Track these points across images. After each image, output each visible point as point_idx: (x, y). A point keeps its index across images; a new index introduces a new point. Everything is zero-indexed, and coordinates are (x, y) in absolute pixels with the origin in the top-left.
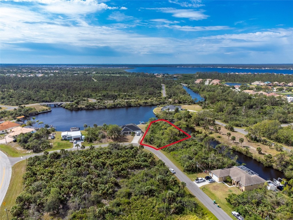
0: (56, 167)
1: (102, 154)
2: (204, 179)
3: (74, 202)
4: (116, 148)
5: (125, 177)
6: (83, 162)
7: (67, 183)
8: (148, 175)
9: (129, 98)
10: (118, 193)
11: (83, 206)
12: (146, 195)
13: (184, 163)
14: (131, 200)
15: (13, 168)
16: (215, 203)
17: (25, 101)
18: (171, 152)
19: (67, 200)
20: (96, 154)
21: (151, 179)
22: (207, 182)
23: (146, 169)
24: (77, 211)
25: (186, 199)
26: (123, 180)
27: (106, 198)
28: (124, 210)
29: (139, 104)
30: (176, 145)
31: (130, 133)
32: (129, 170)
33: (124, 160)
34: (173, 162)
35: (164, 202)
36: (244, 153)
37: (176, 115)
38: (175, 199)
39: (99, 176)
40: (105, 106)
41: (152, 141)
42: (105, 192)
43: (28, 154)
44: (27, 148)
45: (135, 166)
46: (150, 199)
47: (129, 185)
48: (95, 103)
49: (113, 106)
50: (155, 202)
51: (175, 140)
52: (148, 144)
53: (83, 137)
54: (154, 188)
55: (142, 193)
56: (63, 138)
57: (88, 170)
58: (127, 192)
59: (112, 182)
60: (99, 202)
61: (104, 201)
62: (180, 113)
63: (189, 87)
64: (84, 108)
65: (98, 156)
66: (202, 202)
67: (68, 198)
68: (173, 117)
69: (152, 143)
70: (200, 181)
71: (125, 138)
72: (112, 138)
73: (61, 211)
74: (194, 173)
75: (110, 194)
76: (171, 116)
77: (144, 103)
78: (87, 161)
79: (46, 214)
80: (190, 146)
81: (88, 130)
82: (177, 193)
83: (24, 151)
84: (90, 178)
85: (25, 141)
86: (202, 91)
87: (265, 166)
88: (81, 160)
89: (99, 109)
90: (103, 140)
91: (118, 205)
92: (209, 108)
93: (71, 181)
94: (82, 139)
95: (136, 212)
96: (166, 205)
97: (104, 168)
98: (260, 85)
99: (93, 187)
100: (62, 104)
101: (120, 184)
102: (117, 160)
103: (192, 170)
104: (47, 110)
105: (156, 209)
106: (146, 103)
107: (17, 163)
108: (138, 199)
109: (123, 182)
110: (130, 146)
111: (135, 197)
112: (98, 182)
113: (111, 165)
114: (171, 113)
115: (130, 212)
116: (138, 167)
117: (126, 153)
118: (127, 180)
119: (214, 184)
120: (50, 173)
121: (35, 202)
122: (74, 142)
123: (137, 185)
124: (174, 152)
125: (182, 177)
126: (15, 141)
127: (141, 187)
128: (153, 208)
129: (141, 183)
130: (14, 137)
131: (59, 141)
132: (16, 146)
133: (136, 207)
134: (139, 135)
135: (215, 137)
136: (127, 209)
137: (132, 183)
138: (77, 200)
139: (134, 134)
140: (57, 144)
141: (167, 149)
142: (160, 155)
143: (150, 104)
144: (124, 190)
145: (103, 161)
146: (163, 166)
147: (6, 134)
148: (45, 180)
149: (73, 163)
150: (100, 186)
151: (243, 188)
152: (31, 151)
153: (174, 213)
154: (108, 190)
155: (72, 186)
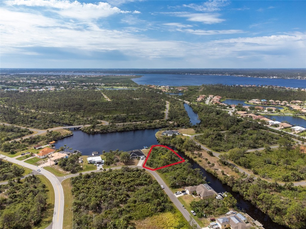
0: (90, 184)
1: (117, 175)
2: (180, 192)
3: (104, 205)
4: (126, 170)
5: (132, 191)
6: (106, 181)
7: (99, 194)
8: (147, 190)
9: (136, 120)
10: (129, 201)
11: (110, 207)
12: (145, 202)
13: (171, 182)
14: (136, 205)
15: (62, 184)
16: (183, 206)
17: (50, 125)
18: (164, 174)
19: (101, 205)
20: (114, 175)
21: (148, 193)
22: (182, 194)
23: (145, 186)
24: (107, 210)
25: (167, 204)
26: (131, 193)
27: (122, 203)
28: (132, 209)
29: (144, 127)
30: (167, 168)
31: (136, 158)
32: (135, 186)
33: (132, 179)
34: (164, 181)
35: (155, 206)
36: (213, 174)
37: (172, 140)
38: (161, 204)
39: (117, 190)
40: (116, 130)
41: (151, 164)
42: (121, 200)
43: (68, 174)
44: (66, 170)
45: (139, 183)
46: (147, 204)
47: (135, 196)
48: (109, 127)
49: (123, 130)
50: (149, 205)
51: (168, 164)
52: (148, 167)
53: (103, 161)
54: (150, 198)
55: (142, 201)
56: (89, 162)
57: (110, 187)
58: (134, 200)
59: (125, 194)
60: (118, 206)
61: (121, 205)
62: (175, 139)
63: (191, 105)
64: (99, 131)
65: (115, 176)
66: (176, 206)
67: (100, 203)
68: (170, 142)
69: (151, 166)
70: (178, 194)
71: (133, 162)
72: (124, 162)
73: (98, 210)
74: (176, 188)
75: (124, 201)
76: (168, 141)
77: (148, 126)
78: (108, 180)
79: (90, 211)
80: (177, 169)
81: (105, 155)
82: (163, 201)
83: (65, 172)
84: (112, 191)
85: (64, 165)
86: (201, 111)
87: (223, 183)
88: (105, 180)
89: (112, 132)
90: (117, 163)
91: (129, 207)
92: (201, 132)
93: (101, 193)
94: (103, 162)
95: (139, 211)
96: (155, 207)
97: (120, 185)
98: (256, 103)
99: (115, 197)
100: (81, 127)
101: (130, 195)
102: (128, 180)
103: (174, 187)
104: (70, 134)
105: (150, 209)
106: (150, 126)
107: (64, 181)
108: (140, 204)
109: (132, 194)
110: (136, 169)
111: (138, 203)
112: (117, 194)
113: (124, 183)
114: (169, 138)
115: (136, 211)
116: (141, 184)
117: (134, 174)
118: (134, 193)
119: (186, 196)
120: (87, 188)
121: (84, 205)
122: (97, 165)
123: (140, 196)
124: (166, 173)
125: (168, 191)
126: (56, 164)
127: (142, 197)
128: (148, 209)
129: (142, 195)
130: (55, 161)
131: (86, 164)
132: (58, 168)
133: (139, 208)
134: (143, 159)
135: (197, 161)
136: (134, 209)
137: (137, 195)
138: (106, 204)
139: (139, 159)
140: (85, 166)
141: (161, 171)
142: (156, 176)
143: (153, 127)
144: (132, 199)
145: (119, 180)
146: (156, 184)
147: (47, 158)
148: (85, 193)
149: (100, 182)
150: (118, 197)
151: (202, 198)
152: (69, 172)
153: (159, 211)
154: (123, 199)
155: (102, 197)
